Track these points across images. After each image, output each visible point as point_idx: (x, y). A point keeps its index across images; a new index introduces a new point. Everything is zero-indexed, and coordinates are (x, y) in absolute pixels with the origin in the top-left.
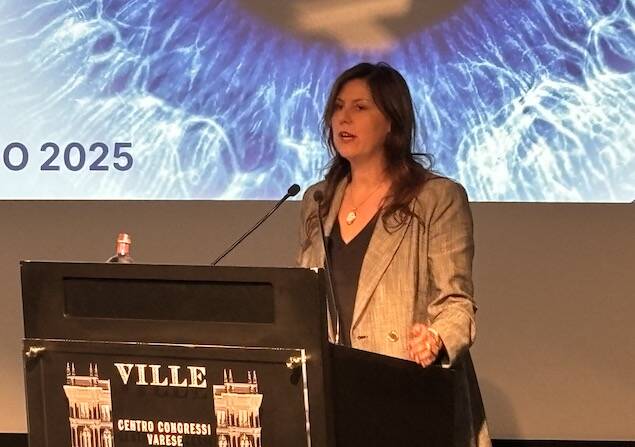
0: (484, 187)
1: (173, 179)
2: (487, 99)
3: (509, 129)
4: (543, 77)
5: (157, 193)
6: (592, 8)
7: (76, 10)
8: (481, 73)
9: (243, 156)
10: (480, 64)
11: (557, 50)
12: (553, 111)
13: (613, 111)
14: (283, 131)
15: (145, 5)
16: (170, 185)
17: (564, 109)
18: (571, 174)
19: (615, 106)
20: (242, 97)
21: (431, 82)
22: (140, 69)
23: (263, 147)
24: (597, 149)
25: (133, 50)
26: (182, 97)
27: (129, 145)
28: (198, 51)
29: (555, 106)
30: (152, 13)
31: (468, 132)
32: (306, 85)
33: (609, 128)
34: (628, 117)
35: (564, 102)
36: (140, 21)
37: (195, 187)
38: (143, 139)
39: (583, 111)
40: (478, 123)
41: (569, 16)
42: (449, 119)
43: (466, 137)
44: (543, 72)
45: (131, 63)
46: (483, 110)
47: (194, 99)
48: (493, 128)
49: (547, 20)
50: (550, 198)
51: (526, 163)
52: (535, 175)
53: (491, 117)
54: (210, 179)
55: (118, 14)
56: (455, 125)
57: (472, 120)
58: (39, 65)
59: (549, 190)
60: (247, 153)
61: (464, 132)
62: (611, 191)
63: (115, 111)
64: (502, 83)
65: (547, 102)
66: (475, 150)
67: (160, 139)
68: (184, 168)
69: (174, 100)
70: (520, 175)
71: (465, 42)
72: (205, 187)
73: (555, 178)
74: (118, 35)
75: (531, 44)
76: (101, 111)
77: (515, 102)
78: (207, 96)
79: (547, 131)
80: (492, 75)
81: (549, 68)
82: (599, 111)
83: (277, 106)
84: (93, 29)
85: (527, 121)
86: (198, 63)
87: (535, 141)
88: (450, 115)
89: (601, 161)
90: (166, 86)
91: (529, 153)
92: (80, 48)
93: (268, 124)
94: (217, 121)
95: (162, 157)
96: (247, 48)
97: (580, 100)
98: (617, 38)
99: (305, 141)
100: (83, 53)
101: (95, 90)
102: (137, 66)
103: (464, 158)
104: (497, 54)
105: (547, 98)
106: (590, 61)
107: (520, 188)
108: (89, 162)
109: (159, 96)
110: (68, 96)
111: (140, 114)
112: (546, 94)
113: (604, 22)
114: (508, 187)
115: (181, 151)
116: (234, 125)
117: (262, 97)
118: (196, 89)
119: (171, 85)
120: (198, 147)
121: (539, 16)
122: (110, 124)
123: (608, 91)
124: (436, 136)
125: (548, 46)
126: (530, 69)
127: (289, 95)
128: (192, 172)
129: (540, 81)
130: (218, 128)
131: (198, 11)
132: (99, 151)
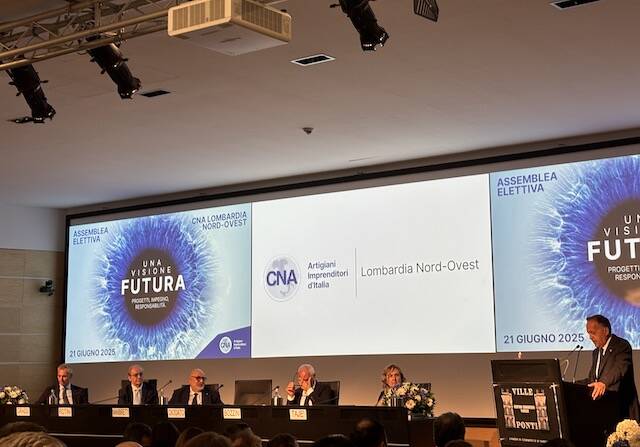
7: (566, 295)
15: (585, 293)
20: (613, 319)
25: (582, 306)
27: (582, 334)
30: (587, 296)
32: (631, 315)
36: (584, 298)
45: (582, 310)
55: (577, 296)
58: (557, 312)
63: (577, 325)
74: (578, 302)
76: (574, 324)
84: (571, 301)
99: (632, 332)
100: (568, 308)
101: (572, 318)
108: (572, 339)
110: (565, 320)
122: (577, 329)
127: (627, 318)
131: (599, 295)
132: (574, 336)
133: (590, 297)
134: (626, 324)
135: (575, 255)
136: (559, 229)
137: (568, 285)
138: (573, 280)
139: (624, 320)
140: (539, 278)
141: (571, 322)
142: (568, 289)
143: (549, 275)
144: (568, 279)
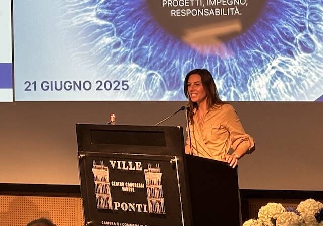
0: (258, 96)
1: (143, 93)
2: (258, 64)
3: (266, 75)
4: (278, 55)
5: (138, 98)
6: (296, 30)
8: (255, 54)
9: (168, 85)
10: (254, 51)
11: (283, 45)
12: (283, 68)
13: (306, 68)
15: (131, 31)
16: (142, 95)
17: (287, 67)
18: (291, 91)
19: (306, 66)
20: (167, 63)
21: (236, 58)
22: (130, 54)
23: (175, 82)
24: (300, 82)
26: (145, 64)
28: (151, 47)
29: (283, 66)
30: (134, 34)
31: (251, 76)
32: (190, 59)
33: (305, 74)
34: (311, 70)
35: (287, 64)
36: (129, 37)
37: (152, 96)
38: (132, 79)
39: (294, 67)
40: (255, 72)
41: (287, 33)
42: (244, 71)
43: (250, 78)
44: (278, 53)
46: (256, 67)
47: (150, 65)
48: (260, 74)
49: (279, 35)
50: (283, 100)
51: (273, 87)
52: (277, 91)
54: (157, 93)
55: (121, 35)
56: (246, 73)
57: (253, 71)
58: (94, 53)
59: (283, 97)
60: (170, 84)
61: (250, 76)
62: (306, 97)
63: (121, 70)
64: (263, 58)
65: (280, 65)
66: (254, 82)
67: (138, 79)
68: (147, 89)
69: (143, 65)
70: (271, 91)
71: (249, 43)
72: (155, 96)
73: (285, 92)
74: (122, 42)
75: (273, 43)
76: (116, 69)
77: (268, 64)
78: (155, 63)
79: (281, 75)
80: (259, 55)
81: (281, 52)
82: (300, 68)
83: (180, 67)
84: (113, 40)
85: (273, 72)
86: (151, 51)
87: (277, 79)
88: (244, 70)
89: (302, 86)
90: (139, 60)
91: (275, 83)
92: (109, 47)
93: (177, 73)
94: (158, 72)
95: (139, 85)
96: (168, 46)
97: (292, 63)
98: (305, 41)
100: (110, 49)
101: (114, 62)
102: (129, 53)
103: (250, 85)
104: (261, 47)
105: (280, 63)
106: (296, 49)
107: (272, 96)
109: (137, 64)
110: (105, 64)
111: (131, 70)
112: (280, 61)
113: (300, 35)
114: (267, 96)
115: (146, 83)
116: (165, 74)
117: (175, 63)
118: (150, 61)
119: (141, 59)
120: (152, 82)
121: (277, 34)
123: (303, 60)
124: (239, 77)
125: (280, 44)
126: (273, 53)
127: (184, 63)
128: (150, 91)
129: (278, 57)
130: (159, 75)
131: (150, 33)
132: (117, 83)
133: (138, 36)
137: (110, 21)
138: (116, 15)
139: (180, 65)
140: (73, 12)
141: (113, 66)
142: (110, 26)
143: (86, 8)
144: (110, 13)
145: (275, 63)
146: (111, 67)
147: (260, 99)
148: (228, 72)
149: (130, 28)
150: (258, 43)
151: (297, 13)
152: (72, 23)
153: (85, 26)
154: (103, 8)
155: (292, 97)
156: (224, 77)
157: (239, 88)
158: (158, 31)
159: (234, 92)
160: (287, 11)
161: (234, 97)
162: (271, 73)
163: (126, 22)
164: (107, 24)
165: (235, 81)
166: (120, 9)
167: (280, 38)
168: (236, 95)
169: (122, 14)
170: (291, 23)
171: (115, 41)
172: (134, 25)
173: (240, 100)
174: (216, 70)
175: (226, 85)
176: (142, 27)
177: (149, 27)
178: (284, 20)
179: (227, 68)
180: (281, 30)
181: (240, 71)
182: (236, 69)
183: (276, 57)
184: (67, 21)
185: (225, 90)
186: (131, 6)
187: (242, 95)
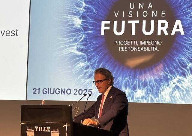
0: (164, 100)
2: (166, 81)
3: (170, 87)
4: (177, 76)
6: (188, 61)
7: (82, 60)
8: (164, 75)
10: (164, 73)
11: (181, 70)
12: (179, 84)
14: (123, 87)
15: (96, 59)
17: (182, 83)
18: (183, 97)
20: (115, 79)
21: (154, 76)
24: (188, 92)
25: (93, 69)
27: (91, 89)
30: (97, 61)
32: (128, 77)
35: (182, 82)
36: (95, 63)
38: (94, 88)
39: (186, 84)
40: (163, 86)
41: (183, 63)
44: (178, 75)
45: (93, 72)
46: (165, 83)
48: (167, 87)
49: (179, 64)
50: (178, 103)
51: (173, 95)
52: (175, 98)
53: (166, 85)
55: (90, 61)
56: (159, 86)
58: (74, 72)
59: (178, 101)
61: (160, 88)
63: (89, 82)
64: (169, 77)
65: (178, 82)
66: (163, 92)
70: (172, 97)
73: (179, 98)
74: (90, 66)
75: (175, 68)
76: (86, 82)
77: (171, 81)
79: (178, 88)
80: (167, 75)
81: (179, 74)
82: (189, 84)
83: (122, 81)
84: (85, 64)
85: (174, 86)
87: (175, 90)
88: (158, 84)
89: (189, 95)
91: (174, 93)
93: (120, 85)
96: (116, 69)
97: (185, 81)
99: (127, 89)
100: (83, 70)
101: (85, 78)
103: (160, 94)
104: (168, 71)
105: (178, 81)
106: (187, 73)
107: (172, 101)
108: (83, 93)
110: (80, 79)
112: (178, 80)
113: (191, 64)
114: (169, 100)
117: (119, 80)
121: (177, 63)
122: (88, 85)
123: (191, 79)
124: (155, 89)
125: (179, 69)
126: (175, 74)
127: (124, 79)
129: (177, 77)
131: (106, 61)
132: (85, 90)
133: (99, 62)
134: (123, 83)
135: (91, 30)
136: (82, 10)
137: (84, 53)
138: (88, 49)
139: (122, 80)
140: (64, 46)
141: (84, 80)
142: (84, 55)
143: (71, 44)
144: (85, 48)
145: (175, 80)
146: (83, 81)
147: (165, 102)
148: (149, 85)
149: (95, 57)
150: (166, 68)
151: (189, 51)
152: (63, 54)
153: (70, 55)
154: (81, 45)
155: (183, 101)
156: (146, 88)
157: (154, 95)
158: (111, 59)
159: (151, 97)
160: (184, 49)
161: (151, 101)
162: (172, 87)
163: (93, 54)
164: (83, 55)
165: (152, 91)
166: (90, 46)
167: (179, 66)
168: (152, 99)
169: (91, 49)
170: (186, 57)
171: (86, 65)
172: (98, 55)
173: (154, 103)
174: (142, 84)
175: (147, 93)
176: (102, 57)
177: (106, 57)
178: (182, 55)
179: (148, 83)
180: (180, 61)
181: (155, 85)
182: (153, 84)
183: (176, 77)
184: (60, 52)
185: (146, 96)
186: (97, 44)
187: (155, 100)
